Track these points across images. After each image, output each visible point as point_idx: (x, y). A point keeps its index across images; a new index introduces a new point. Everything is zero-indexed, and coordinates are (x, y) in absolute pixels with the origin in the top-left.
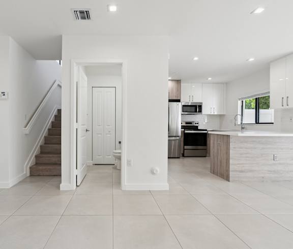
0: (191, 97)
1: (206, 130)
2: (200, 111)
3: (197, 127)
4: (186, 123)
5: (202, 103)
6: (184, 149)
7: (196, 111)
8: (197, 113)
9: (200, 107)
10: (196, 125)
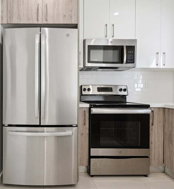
0: (110, 28)
1: (147, 107)
2: (131, 60)
3: (124, 97)
4: (100, 89)
5: (135, 41)
6: (90, 157)
7: (121, 62)
8: (124, 65)
9: (131, 49)
10: (123, 93)
